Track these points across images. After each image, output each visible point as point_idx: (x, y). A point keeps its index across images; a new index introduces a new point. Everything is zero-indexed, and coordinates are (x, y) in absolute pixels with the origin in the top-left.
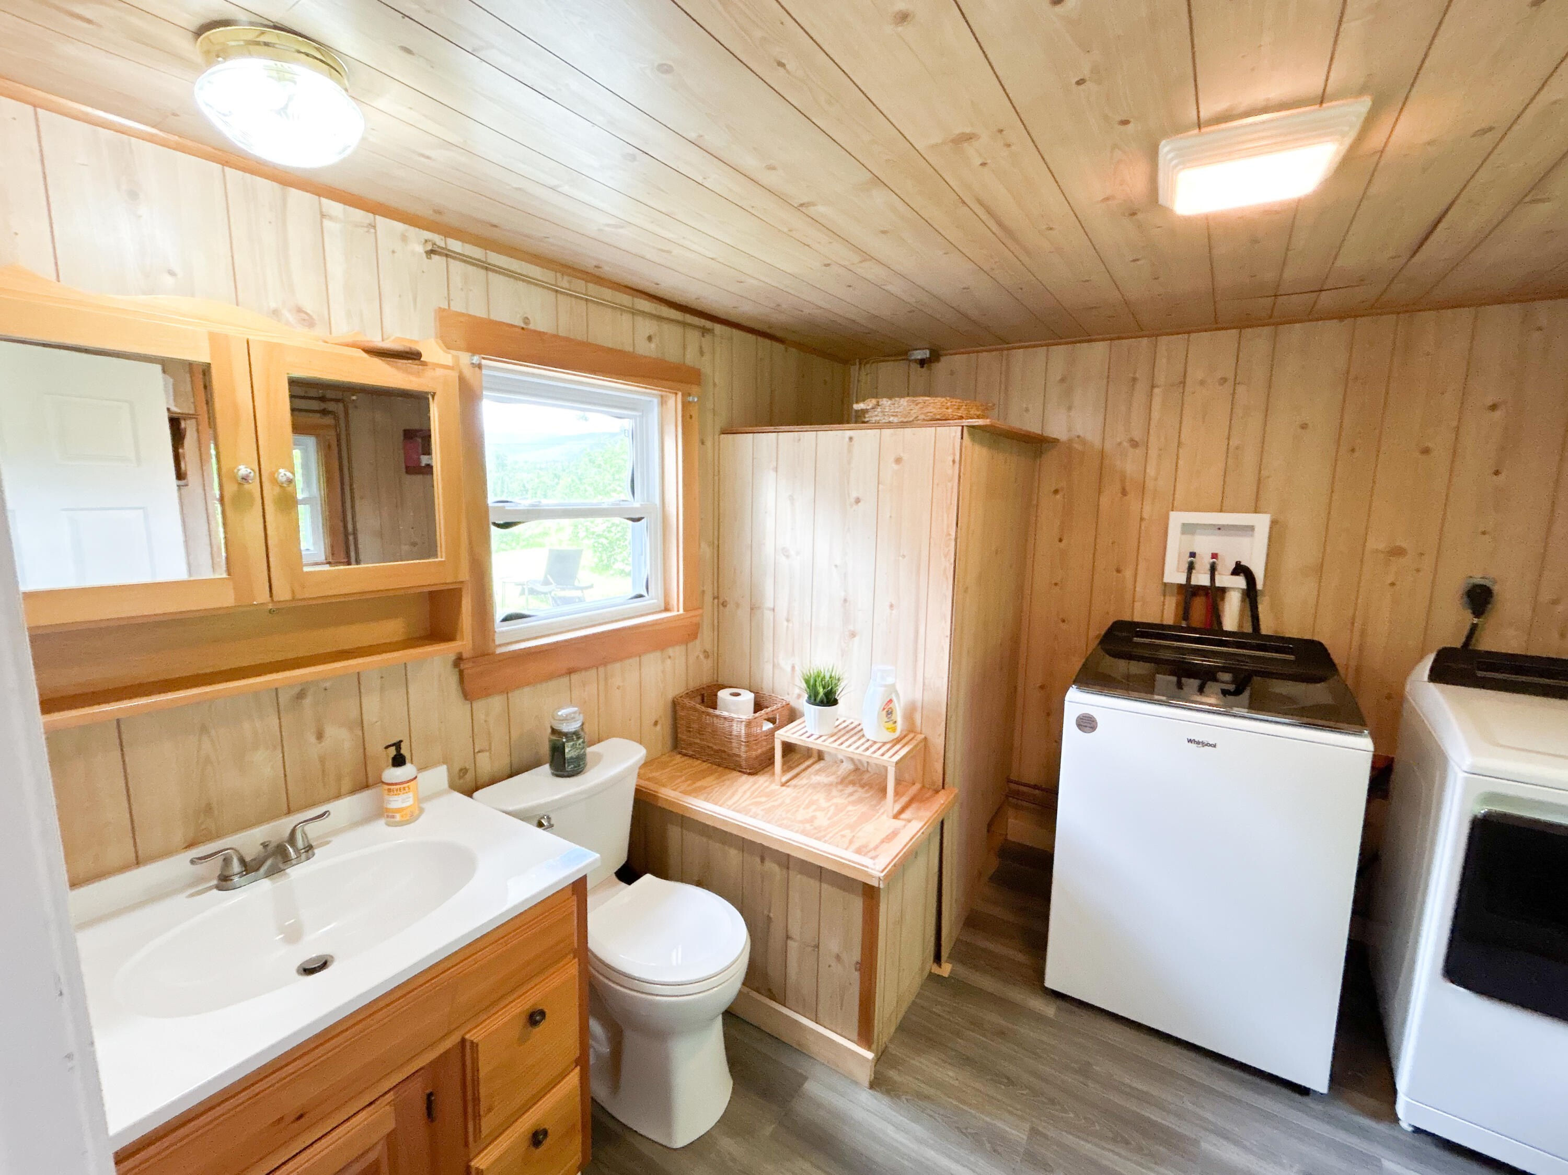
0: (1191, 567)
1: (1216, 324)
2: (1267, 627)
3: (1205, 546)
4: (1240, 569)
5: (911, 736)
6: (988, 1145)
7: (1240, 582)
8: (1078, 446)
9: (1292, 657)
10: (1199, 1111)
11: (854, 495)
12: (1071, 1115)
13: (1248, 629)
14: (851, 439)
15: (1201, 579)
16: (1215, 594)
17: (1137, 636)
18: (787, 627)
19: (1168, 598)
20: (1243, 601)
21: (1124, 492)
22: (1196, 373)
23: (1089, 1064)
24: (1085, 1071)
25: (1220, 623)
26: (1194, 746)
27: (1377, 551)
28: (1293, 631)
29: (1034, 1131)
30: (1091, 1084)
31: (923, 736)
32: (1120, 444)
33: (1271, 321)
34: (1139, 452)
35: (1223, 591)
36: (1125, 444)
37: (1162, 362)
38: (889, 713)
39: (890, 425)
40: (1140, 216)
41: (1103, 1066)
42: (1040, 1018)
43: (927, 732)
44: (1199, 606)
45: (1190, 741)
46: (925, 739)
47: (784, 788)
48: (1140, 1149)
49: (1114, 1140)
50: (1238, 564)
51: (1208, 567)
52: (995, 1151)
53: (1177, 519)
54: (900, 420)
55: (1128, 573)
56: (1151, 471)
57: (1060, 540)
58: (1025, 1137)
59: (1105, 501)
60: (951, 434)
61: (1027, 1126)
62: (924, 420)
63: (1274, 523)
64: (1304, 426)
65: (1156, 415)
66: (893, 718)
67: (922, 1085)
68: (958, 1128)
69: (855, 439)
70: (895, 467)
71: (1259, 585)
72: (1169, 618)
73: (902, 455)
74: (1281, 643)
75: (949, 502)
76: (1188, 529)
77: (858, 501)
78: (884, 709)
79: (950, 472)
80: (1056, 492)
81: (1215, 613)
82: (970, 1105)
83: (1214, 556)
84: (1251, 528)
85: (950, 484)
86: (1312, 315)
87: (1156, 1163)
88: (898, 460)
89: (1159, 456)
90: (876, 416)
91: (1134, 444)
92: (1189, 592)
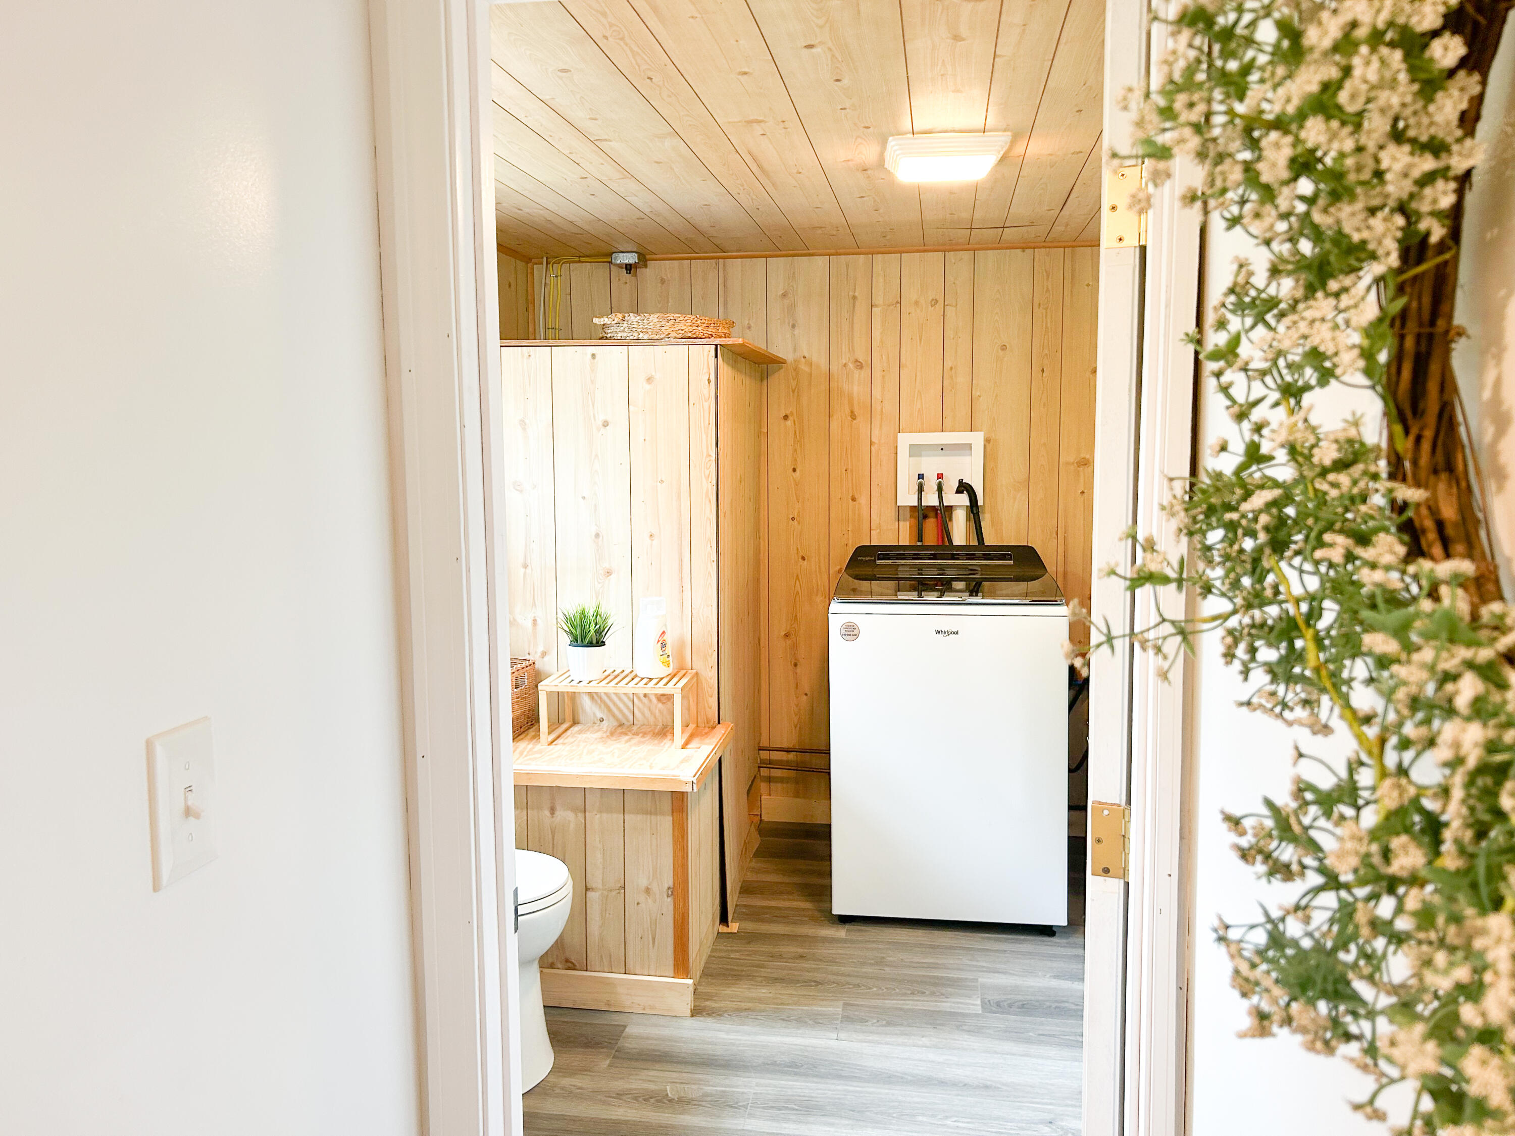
0: (921, 489)
1: (924, 248)
2: (990, 539)
3: (931, 466)
4: (964, 487)
5: (683, 672)
6: (810, 1022)
7: (964, 499)
8: (804, 367)
9: (1012, 562)
10: (974, 963)
11: (601, 418)
12: (875, 989)
13: (974, 542)
14: (593, 356)
15: (931, 499)
16: (943, 513)
17: (879, 559)
18: (525, 574)
19: (901, 523)
20: (968, 519)
21: (853, 416)
22: (911, 294)
23: (883, 958)
24: (881, 962)
25: (950, 541)
26: (941, 635)
27: (1068, 463)
28: (1011, 539)
29: (846, 1005)
30: (887, 969)
31: (694, 671)
32: (845, 365)
33: (970, 246)
34: (865, 373)
35: (950, 508)
36: (851, 365)
37: (879, 282)
38: (663, 645)
39: (638, 342)
40: (869, 172)
41: (893, 957)
42: (833, 940)
43: (698, 666)
44: (931, 526)
45: (938, 632)
46: (697, 673)
47: (551, 747)
48: (933, 994)
49: (912, 993)
50: (961, 482)
51: (936, 487)
52: (816, 1023)
53: (905, 440)
54: (650, 337)
55: (863, 500)
56: (877, 393)
57: (794, 470)
58: (841, 1010)
59: (834, 425)
60: (703, 354)
61: (841, 1003)
62: (675, 338)
63: (987, 441)
64: (1004, 348)
65: (877, 334)
66: (666, 652)
67: (739, 1004)
68: (781, 1019)
69: (597, 357)
70: (648, 387)
71: (980, 503)
72: (905, 539)
73: (653, 374)
74: (1003, 552)
75: (707, 422)
76: (916, 450)
77: (606, 424)
78: (659, 641)
79: (706, 392)
80: (786, 417)
81: (945, 532)
82: (788, 1004)
83: (940, 476)
84: (969, 447)
85: (706, 405)
86: (999, 245)
87: (947, 998)
88: (649, 380)
89: (883, 377)
90: (623, 331)
91: (859, 365)
92: (921, 513)
